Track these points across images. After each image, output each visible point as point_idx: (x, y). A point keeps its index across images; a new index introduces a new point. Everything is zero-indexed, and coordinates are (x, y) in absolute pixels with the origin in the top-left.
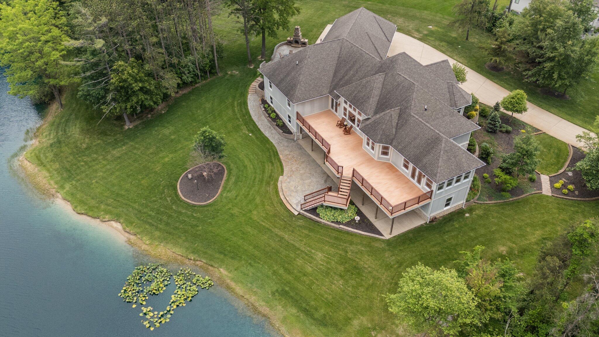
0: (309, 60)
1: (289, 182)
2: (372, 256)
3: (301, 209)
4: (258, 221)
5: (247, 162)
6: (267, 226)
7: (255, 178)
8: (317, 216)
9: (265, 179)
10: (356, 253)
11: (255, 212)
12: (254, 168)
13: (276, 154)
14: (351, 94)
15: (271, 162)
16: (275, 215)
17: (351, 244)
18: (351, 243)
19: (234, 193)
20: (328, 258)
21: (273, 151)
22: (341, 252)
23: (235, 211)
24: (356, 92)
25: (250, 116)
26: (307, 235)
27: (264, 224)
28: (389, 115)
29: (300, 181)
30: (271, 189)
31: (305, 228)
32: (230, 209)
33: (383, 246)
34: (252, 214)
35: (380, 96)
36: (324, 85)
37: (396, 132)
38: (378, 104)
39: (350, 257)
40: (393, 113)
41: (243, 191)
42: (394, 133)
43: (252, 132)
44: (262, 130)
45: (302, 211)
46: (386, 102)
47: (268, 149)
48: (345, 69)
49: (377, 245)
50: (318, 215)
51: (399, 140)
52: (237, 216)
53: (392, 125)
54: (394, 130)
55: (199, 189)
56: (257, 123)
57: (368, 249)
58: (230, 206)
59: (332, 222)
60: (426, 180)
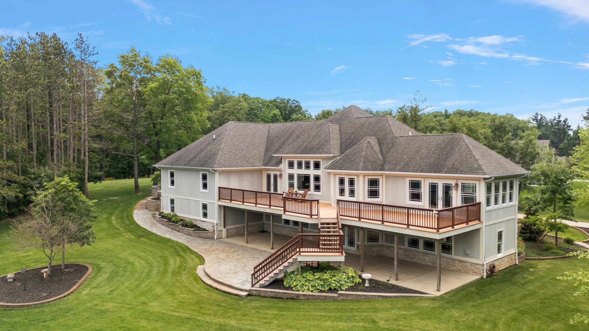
0: (231, 132)
1: (219, 267)
2: (429, 319)
3: (253, 286)
4: (164, 311)
5: (132, 259)
6: (184, 315)
7: (150, 272)
8: (288, 290)
9: (170, 270)
10: (395, 320)
11: (155, 303)
12: (148, 263)
13: (186, 249)
14: (298, 148)
15: (179, 255)
16: (198, 303)
17: (375, 312)
18: (376, 310)
19: (107, 289)
21: (181, 247)
22: (362, 324)
23: (110, 306)
24: (305, 145)
25: (137, 225)
26: (277, 315)
27: (176, 314)
28: (366, 142)
29: (239, 264)
30: (184, 278)
31: (267, 308)
32: (96, 305)
33: (438, 304)
34: (148, 306)
35: (341, 140)
36: (255, 157)
37: (383, 157)
38: (341, 146)
39: (386, 326)
40: (370, 140)
41: (127, 284)
42: (381, 158)
43: (143, 236)
44: (158, 233)
45: (254, 288)
46: (352, 141)
47: (172, 247)
48: (280, 142)
49: (426, 304)
50: (290, 288)
51: (394, 162)
52: (113, 311)
53: (374, 151)
54: (380, 156)
55: (26, 289)
56: (149, 230)
57: (413, 312)
58: (96, 302)
59: (321, 291)
60: (462, 193)
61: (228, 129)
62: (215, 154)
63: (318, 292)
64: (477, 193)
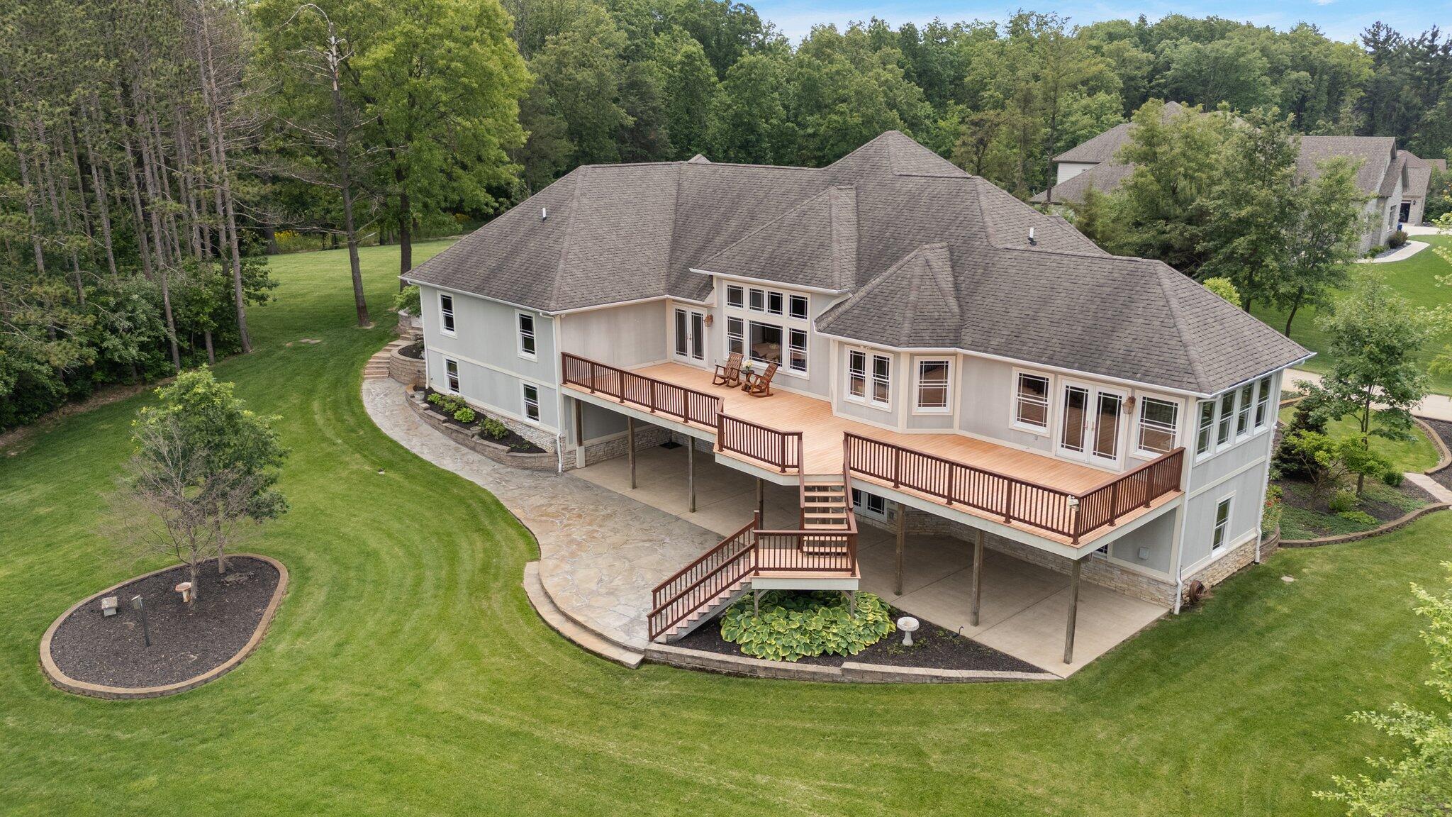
0: (585, 200)
1: (572, 573)
2: (1040, 748)
3: (652, 638)
4: (460, 711)
5: (373, 542)
6: (505, 723)
7: (419, 582)
8: (729, 653)
9: (464, 577)
10: (966, 749)
11: (437, 686)
12: (411, 554)
13: (495, 508)
14: (753, 258)
15: (481, 530)
16: (534, 683)
17: (922, 723)
18: (924, 719)
19: (326, 638)
20: (846, 792)
21: (483, 502)
22: (891, 759)
23: (340, 692)
24: (770, 249)
25: (375, 429)
26: (707, 724)
27: (488, 719)
28: (921, 261)
29: (618, 564)
30: (497, 602)
31: (688, 703)
32: (311, 690)
33: (1063, 703)
34: (425, 692)
35: (859, 241)
36: (646, 269)
37: (960, 306)
38: (859, 260)
39: (945, 768)
40: (930, 256)
41: (370, 625)
42: (956, 309)
43: (390, 465)
44: (427, 456)
45: (654, 647)
46: (887, 247)
47: (462, 501)
48: (709, 223)
49: (1037, 704)
50: (733, 648)
51: (986, 325)
52: (350, 710)
53: (940, 290)
54: (953, 302)
55: (151, 640)
56: (403, 443)
57: (1006, 726)
58: (311, 679)
59: (805, 659)
60: (1142, 421)
61: (577, 193)
62: (549, 268)
63: (799, 661)
64: (1177, 426)
